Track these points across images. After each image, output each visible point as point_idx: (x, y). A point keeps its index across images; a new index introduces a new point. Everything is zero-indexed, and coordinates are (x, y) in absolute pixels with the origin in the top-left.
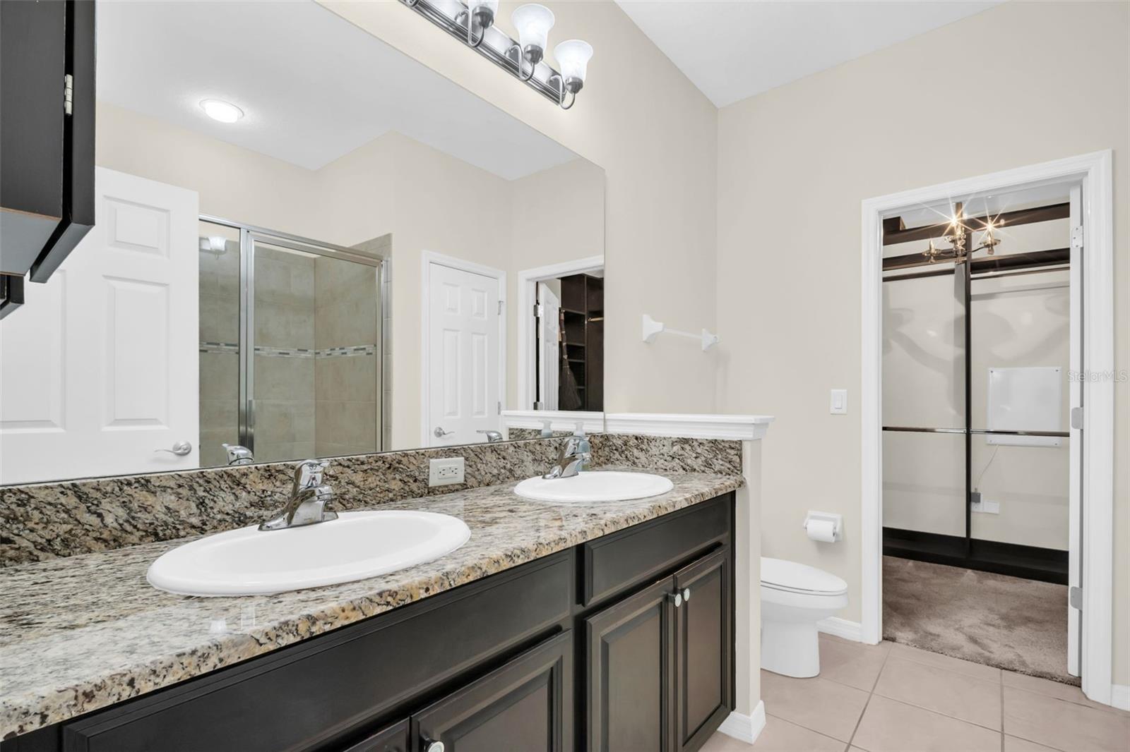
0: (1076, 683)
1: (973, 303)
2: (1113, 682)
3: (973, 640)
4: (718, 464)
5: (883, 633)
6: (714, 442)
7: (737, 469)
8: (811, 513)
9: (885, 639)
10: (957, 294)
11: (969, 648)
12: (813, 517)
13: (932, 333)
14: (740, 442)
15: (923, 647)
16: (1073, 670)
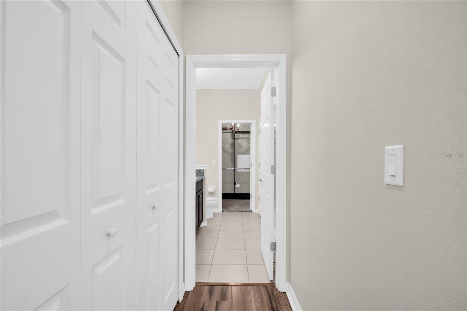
0: (251, 211)
1: (235, 140)
2: (256, 209)
3: (237, 209)
4: (200, 174)
5: (222, 210)
6: (199, 170)
7: (203, 175)
8: (208, 187)
9: (222, 211)
10: (232, 138)
11: (236, 210)
12: (209, 188)
13: (227, 146)
14: (204, 170)
15: (229, 211)
16: (251, 209)
